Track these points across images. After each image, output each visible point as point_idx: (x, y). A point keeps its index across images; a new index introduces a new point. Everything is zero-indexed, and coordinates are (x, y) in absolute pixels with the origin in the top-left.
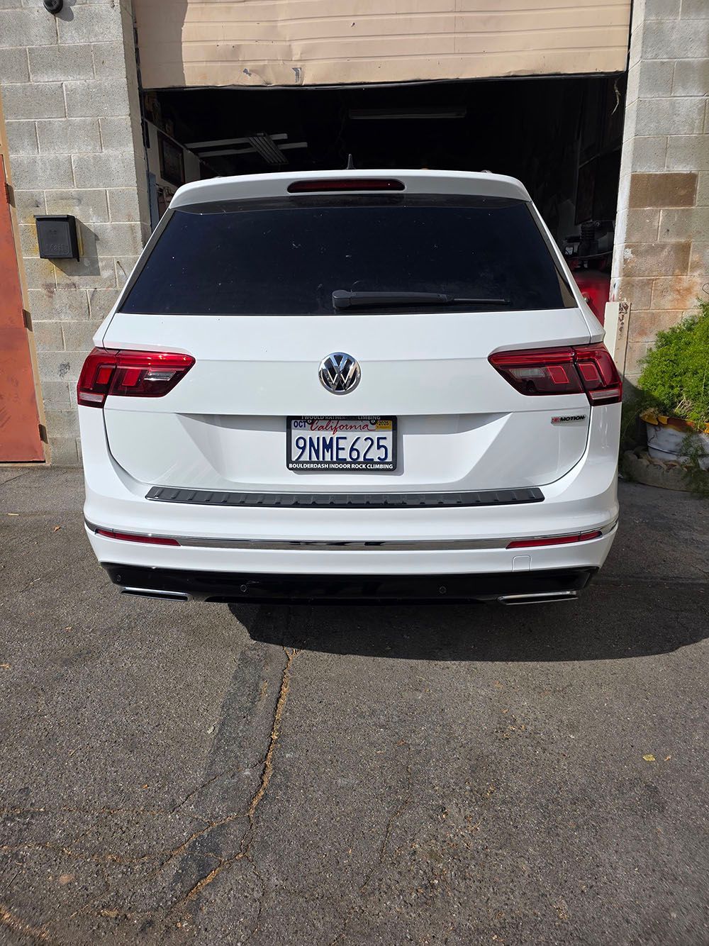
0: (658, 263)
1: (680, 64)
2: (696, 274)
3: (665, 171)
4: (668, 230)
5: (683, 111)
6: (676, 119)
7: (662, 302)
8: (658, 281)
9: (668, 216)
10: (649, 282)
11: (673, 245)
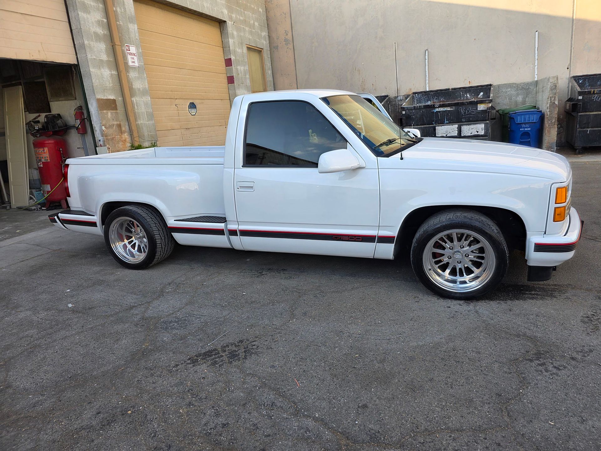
0: (114, 131)
1: (99, 59)
2: (126, 135)
3: (105, 98)
4: (113, 119)
5: (105, 77)
6: (104, 79)
7: (119, 146)
8: (115, 138)
9: (112, 114)
10: (113, 138)
11: (116, 125)
